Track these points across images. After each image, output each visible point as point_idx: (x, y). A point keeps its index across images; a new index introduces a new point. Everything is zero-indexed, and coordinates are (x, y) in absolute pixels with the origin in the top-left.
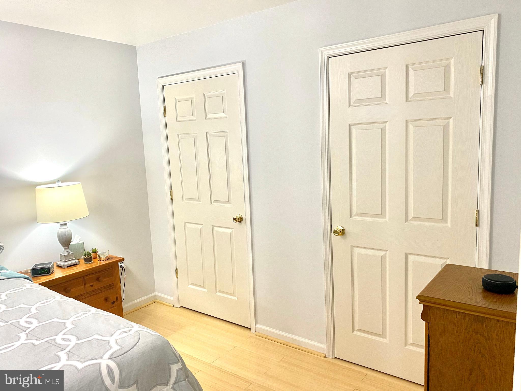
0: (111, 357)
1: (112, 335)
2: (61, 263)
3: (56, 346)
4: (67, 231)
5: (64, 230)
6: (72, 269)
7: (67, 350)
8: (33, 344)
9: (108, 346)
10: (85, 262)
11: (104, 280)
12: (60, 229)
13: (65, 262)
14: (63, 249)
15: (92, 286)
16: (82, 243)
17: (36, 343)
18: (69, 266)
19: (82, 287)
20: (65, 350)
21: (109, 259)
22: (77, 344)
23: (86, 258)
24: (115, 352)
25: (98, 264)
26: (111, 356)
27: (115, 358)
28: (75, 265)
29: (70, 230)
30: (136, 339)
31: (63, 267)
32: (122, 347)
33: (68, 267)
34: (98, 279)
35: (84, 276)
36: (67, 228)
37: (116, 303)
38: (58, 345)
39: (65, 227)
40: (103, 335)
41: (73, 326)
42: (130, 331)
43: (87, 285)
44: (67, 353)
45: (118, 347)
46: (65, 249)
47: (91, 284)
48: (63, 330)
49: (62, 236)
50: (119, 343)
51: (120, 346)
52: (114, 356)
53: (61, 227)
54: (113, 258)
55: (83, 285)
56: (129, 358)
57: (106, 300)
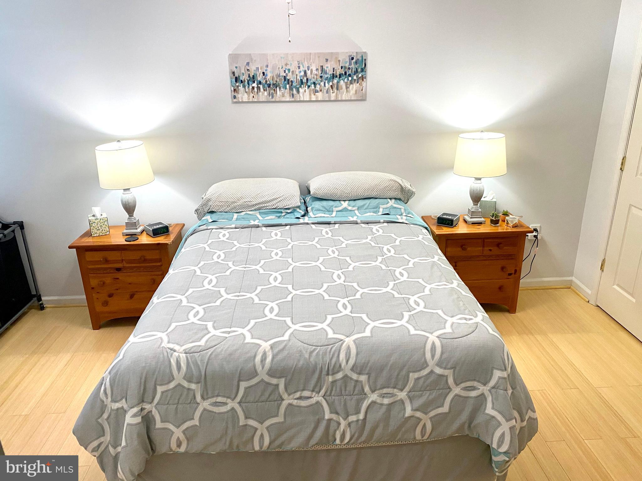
0: (440, 337)
1: (452, 317)
2: (468, 218)
3: (407, 305)
4: (479, 187)
5: (477, 186)
6: (475, 227)
7: (413, 312)
8: (394, 295)
9: (443, 326)
10: (491, 223)
11: (505, 248)
12: (474, 183)
13: (471, 218)
14: (473, 204)
15: (490, 250)
16: (495, 201)
17: (396, 295)
18: (474, 223)
19: (480, 248)
20: (411, 312)
21: (517, 226)
22: (421, 311)
23: (493, 220)
24: (445, 333)
25: (504, 230)
26: (440, 335)
27: (442, 338)
28: (480, 223)
29: (483, 186)
30: (471, 330)
31: (468, 223)
32: (454, 332)
33: (472, 224)
34: (498, 245)
35: (485, 238)
36: (481, 183)
37: (513, 275)
38: (408, 305)
39: (479, 182)
40: (446, 313)
41: (430, 293)
42: (471, 319)
43: (485, 248)
44: (410, 315)
45: (450, 331)
46: (474, 205)
47: (490, 248)
48: (421, 293)
49: (473, 190)
50: (453, 327)
51: (453, 330)
52: (442, 337)
53: (475, 181)
54: (522, 226)
55: (481, 247)
56: (455, 345)
57: (503, 268)
